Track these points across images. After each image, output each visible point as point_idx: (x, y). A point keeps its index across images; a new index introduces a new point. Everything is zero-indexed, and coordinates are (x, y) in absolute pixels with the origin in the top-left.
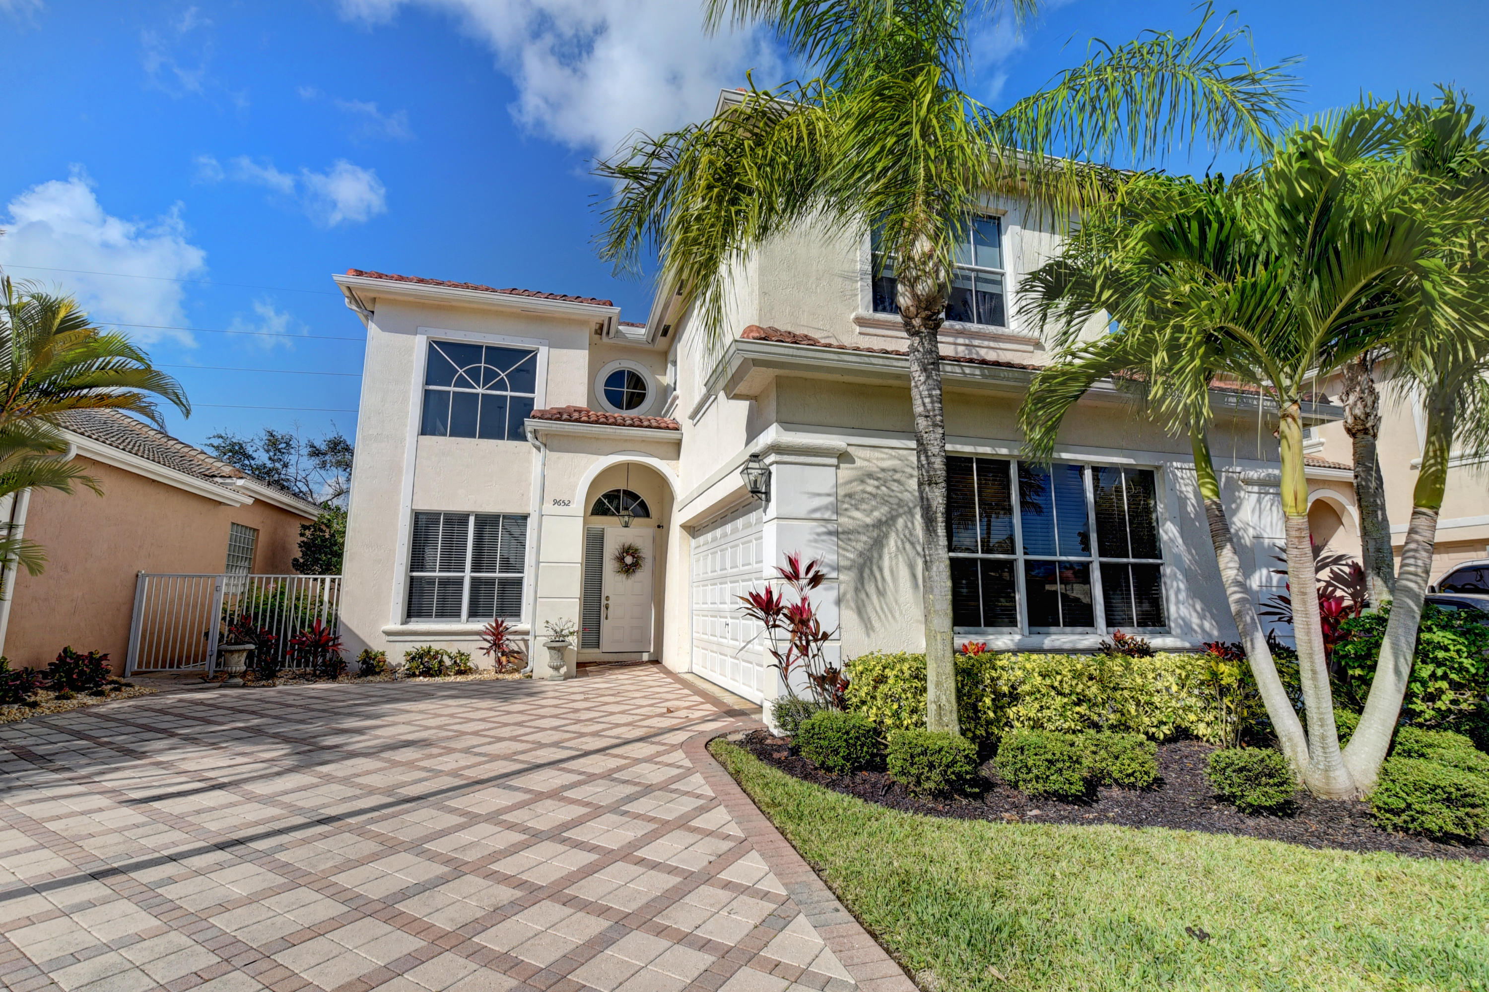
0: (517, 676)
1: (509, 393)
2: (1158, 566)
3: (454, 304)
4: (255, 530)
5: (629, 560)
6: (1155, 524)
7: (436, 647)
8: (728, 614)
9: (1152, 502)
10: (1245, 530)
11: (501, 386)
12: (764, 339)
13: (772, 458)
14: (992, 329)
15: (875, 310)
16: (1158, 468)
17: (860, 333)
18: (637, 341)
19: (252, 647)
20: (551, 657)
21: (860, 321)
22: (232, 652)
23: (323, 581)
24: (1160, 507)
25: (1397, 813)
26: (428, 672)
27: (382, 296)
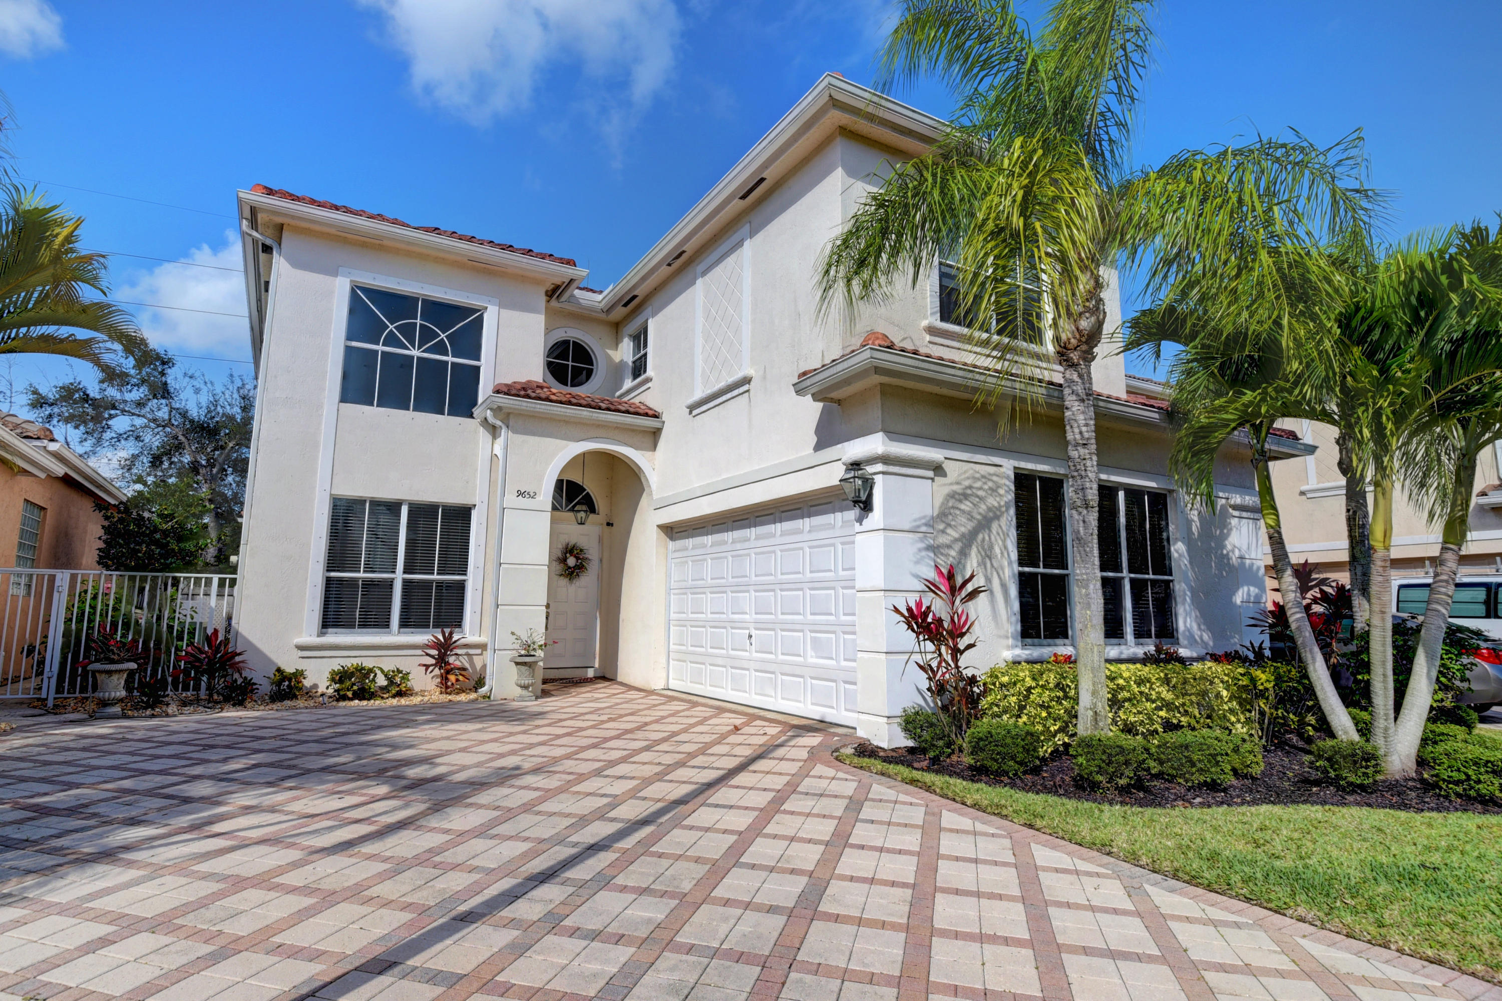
0: (473, 696)
1: (450, 359)
2: (1168, 582)
3: (385, 242)
4: (42, 509)
5: (571, 561)
6: (1165, 543)
7: (368, 663)
8: (752, 626)
9: (1163, 523)
10: (1233, 551)
11: (440, 348)
12: (888, 347)
13: (879, 467)
14: (1033, 347)
15: (943, 319)
16: (1171, 491)
17: (930, 342)
18: (591, 309)
19: (133, 666)
20: (520, 674)
21: (932, 330)
22: (110, 673)
23: (209, 582)
24: (1171, 527)
25: (1457, 783)
26: (363, 694)
27: (293, 222)
